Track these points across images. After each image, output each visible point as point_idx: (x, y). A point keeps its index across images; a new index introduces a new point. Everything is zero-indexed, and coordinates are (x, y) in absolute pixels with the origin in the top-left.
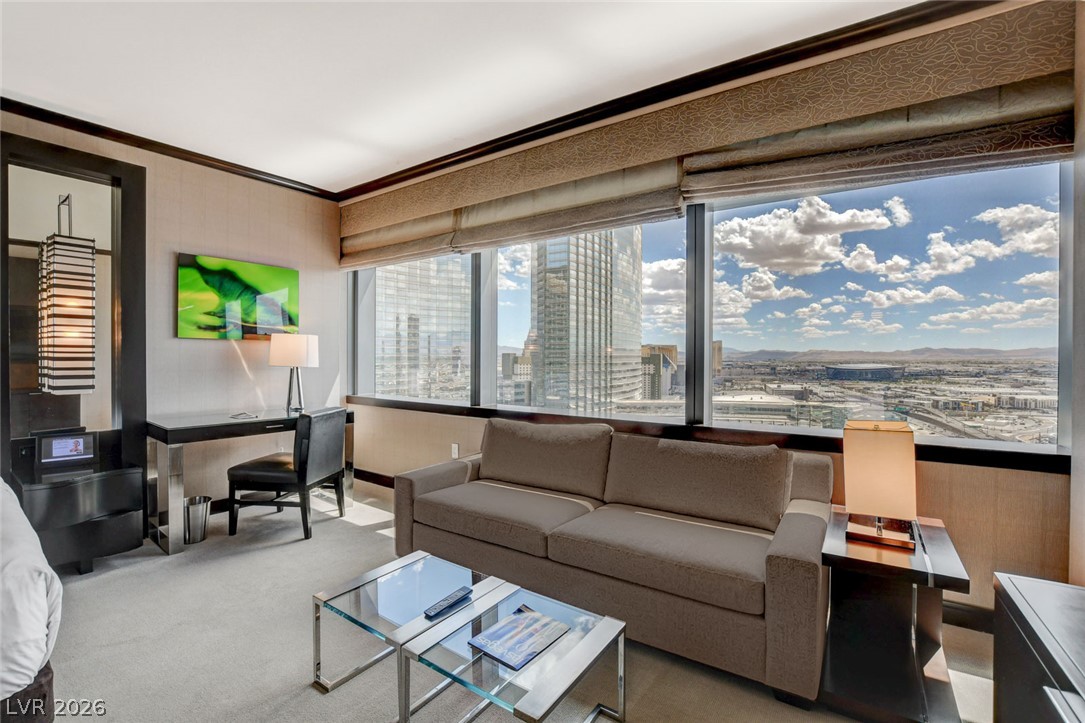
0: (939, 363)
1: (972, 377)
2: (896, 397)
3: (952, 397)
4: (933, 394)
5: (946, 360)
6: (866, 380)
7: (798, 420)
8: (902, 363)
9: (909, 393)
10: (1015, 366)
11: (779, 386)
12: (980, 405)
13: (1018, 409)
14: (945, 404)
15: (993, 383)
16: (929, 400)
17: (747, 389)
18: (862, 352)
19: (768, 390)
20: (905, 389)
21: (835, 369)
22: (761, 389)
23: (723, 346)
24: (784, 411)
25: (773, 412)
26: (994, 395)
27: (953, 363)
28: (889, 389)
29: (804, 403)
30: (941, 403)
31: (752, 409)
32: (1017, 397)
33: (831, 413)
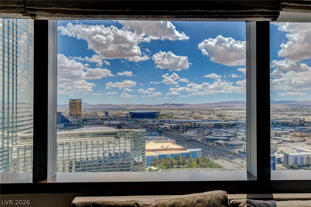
0: (171, 110)
1: (182, 115)
2: (157, 125)
3: (176, 124)
4: (170, 123)
5: (174, 108)
6: (146, 118)
7: (120, 138)
8: (159, 109)
9: (161, 123)
10: (195, 111)
11: (110, 122)
12: (185, 127)
13: (197, 128)
14: (174, 127)
15: (189, 118)
16: (168, 125)
17: (94, 124)
18: (144, 105)
19: (104, 124)
20: (160, 121)
21: (134, 113)
22: (101, 124)
23: (82, 102)
24: (113, 134)
25: (108, 135)
26: (189, 123)
27: (176, 110)
28: (154, 121)
29: (121, 130)
30: (173, 127)
31: (98, 134)
32: (196, 123)
33: (134, 134)
